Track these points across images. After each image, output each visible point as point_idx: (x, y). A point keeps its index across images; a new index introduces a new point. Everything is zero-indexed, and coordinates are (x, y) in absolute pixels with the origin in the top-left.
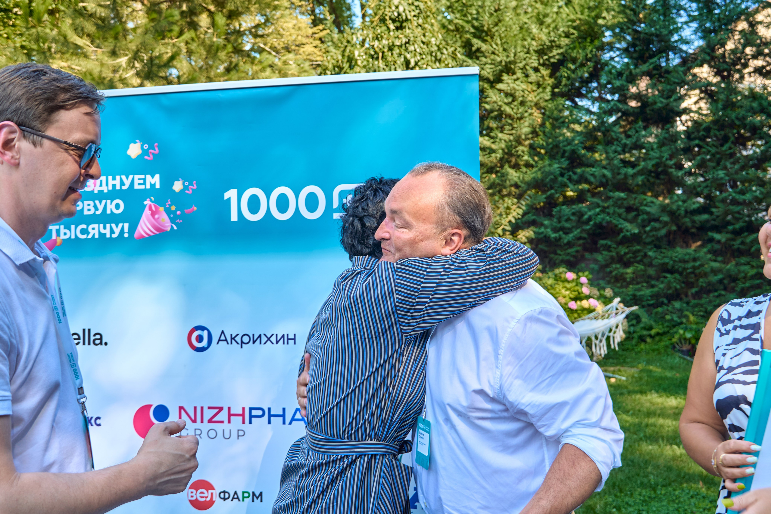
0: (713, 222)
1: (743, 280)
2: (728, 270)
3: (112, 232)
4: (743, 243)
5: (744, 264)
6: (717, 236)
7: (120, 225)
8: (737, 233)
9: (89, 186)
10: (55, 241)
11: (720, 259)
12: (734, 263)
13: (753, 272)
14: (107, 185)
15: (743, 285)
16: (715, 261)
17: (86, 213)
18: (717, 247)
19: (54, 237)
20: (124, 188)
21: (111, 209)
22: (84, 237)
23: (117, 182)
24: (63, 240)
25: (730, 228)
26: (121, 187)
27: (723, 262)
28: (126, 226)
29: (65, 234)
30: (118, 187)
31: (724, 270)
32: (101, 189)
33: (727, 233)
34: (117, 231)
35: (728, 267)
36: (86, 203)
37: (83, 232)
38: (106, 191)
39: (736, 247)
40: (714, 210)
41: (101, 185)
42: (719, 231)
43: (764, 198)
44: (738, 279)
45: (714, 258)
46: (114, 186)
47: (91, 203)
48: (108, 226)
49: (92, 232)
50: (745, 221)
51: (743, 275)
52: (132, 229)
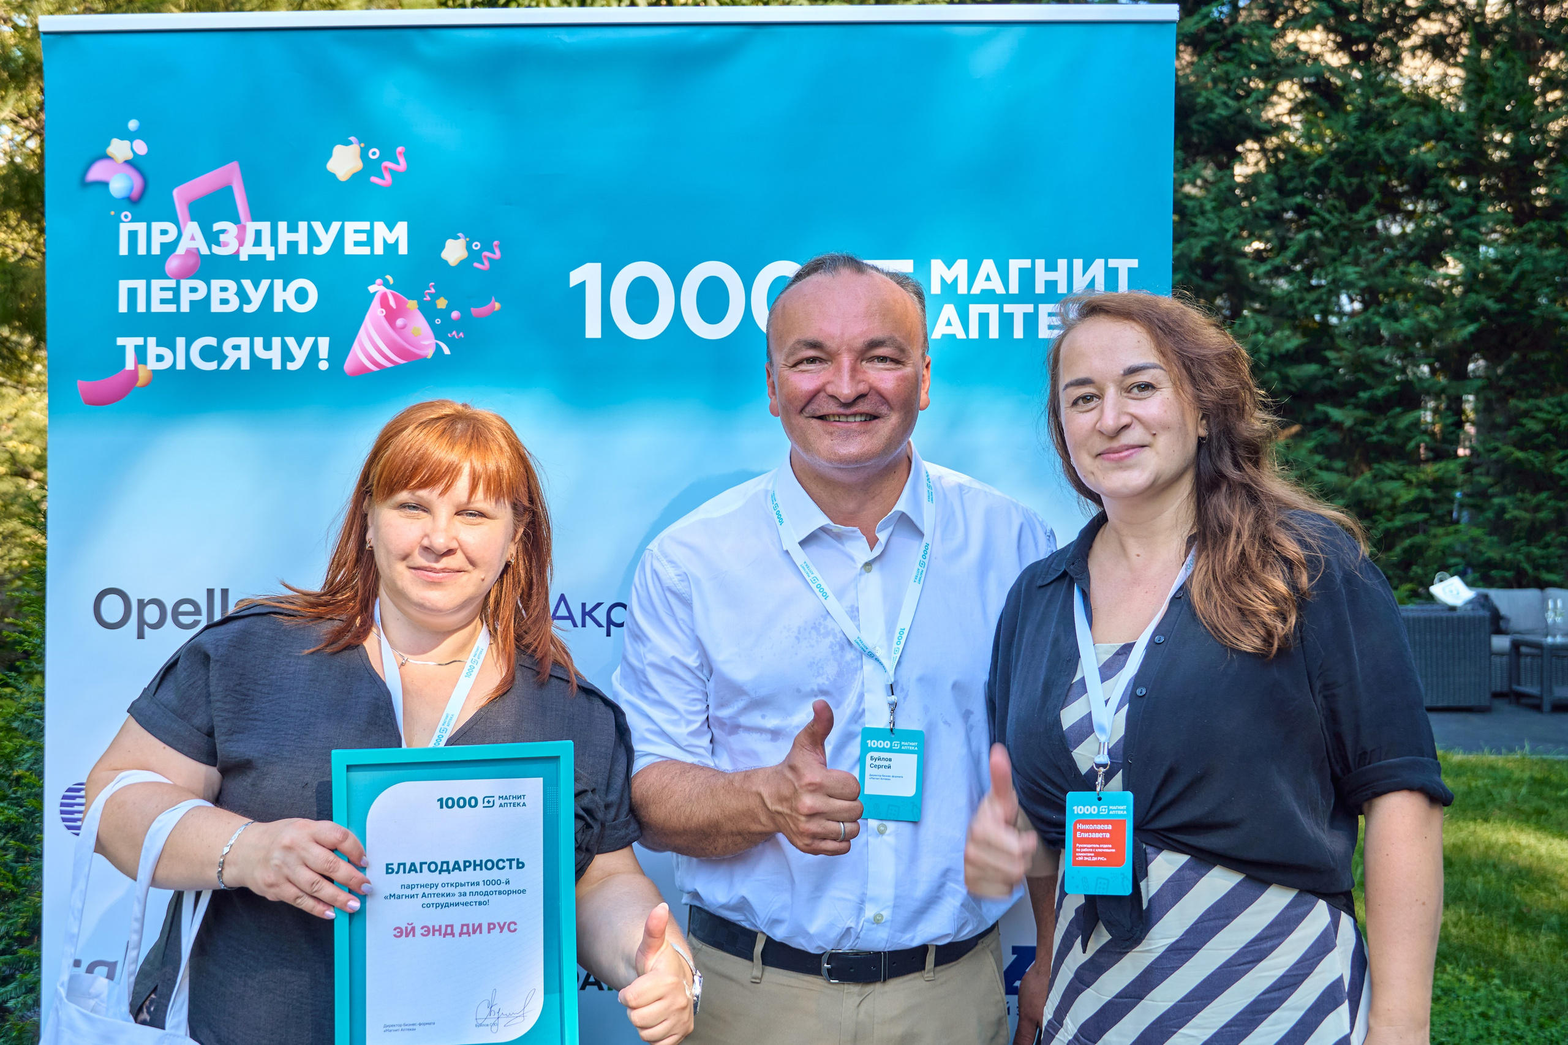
0: (1327, 382)
1: (1389, 514)
2: (1357, 491)
3: (287, 355)
4: (1390, 430)
5: (1391, 478)
6: (1336, 414)
7: (309, 341)
8: (1378, 407)
9: (226, 245)
10: (135, 373)
11: (1339, 464)
12: (1368, 474)
13: (1407, 496)
14: (274, 242)
15: (1389, 525)
16: (1328, 469)
17: (216, 307)
18: (1334, 437)
19: (130, 365)
20: (318, 251)
21: (284, 302)
22: (212, 366)
23: (301, 236)
24: (155, 372)
25: (1364, 395)
26: (310, 249)
27: (1346, 472)
28: (324, 343)
29: (160, 358)
30: (303, 250)
31: (1349, 490)
32: (257, 251)
33: (1356, 406)
34: (300, 356)
35: (1358, 482)
36: (216, 284)
37: (207, 353)
38: (271, 257)
39: (1375, 438)
40: (1330, 354)
41: (258, 242)
42: (1340, 405)
43: (1439, 331)
44: (1378, 512)
45: (1326, 462)
46: (293, 246)
47: (232, 285)
48: (276, 341)
49: (232, 357)
50: (1396, 383)
51: (1387, 501)
52: (340, 351)
